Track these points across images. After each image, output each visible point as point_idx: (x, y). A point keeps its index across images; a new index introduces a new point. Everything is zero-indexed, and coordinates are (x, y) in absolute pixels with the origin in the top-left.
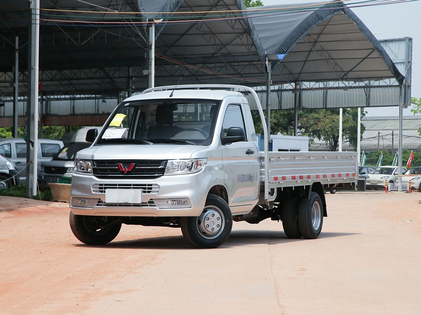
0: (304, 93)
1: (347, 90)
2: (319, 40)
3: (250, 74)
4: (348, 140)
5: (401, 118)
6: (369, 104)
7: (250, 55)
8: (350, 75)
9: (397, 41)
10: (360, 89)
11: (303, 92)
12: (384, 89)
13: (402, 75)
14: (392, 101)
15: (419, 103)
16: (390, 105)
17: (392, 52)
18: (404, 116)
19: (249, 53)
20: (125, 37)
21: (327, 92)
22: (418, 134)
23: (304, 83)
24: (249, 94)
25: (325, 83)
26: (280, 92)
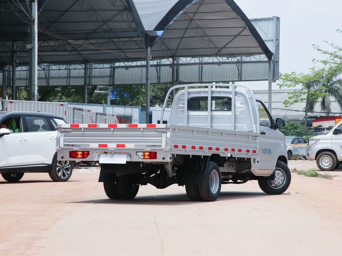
0: (181, 68)
1: (221, 65)
2: (195, 18)
3: (131, 49)
5: (270, 92)
6: (241, 78)
7: (130, 31)
8: (224, 51)
9: (266, 20)
10: (232, 65)
11: (180, 67)
12: (254, 64)
13: (271, 52)
14: (262, 76)
15: (284, 78)
16: (260, 79)
17: (262, 30)
18: (273, 90)
19: (130, 29)
20: (8, 12)
21: (202, 67)
22: (283, 106)
23: (181, 58)
24: (129, 69)
25: (201, 58)
26: (158, 67)
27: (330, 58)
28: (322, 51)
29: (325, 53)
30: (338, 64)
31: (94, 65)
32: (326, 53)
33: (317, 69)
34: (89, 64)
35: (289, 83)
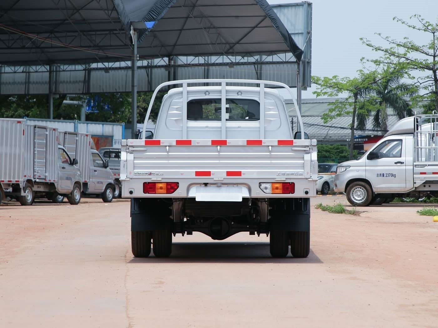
0: (180, 71)
1: (233, 67)
2: (198, 4)
3: (111, 46)
5: (299, 102)
7: (110, 22)
8: (238, 47)
9: (294, 5)
10: (249, 66)
11: (179, 69)
12: (278, 65)
13: (300, 49)
15: (323, 83)
17: (288, 20)
18: (303, 100)
19: (109, 20)
21: (208, 70)
22: (321, 122)
23: (180, 57)
24: (110, 71)
25: (206, 57)
26: (149, 70)
27: (384, 57)
28: (373, 47)
29: (377, 49)
30: (395, 64)
31: (62, 67)
32: (379, 50)
33: (366, 72)
34: (56, 65)
35: (329, 90)
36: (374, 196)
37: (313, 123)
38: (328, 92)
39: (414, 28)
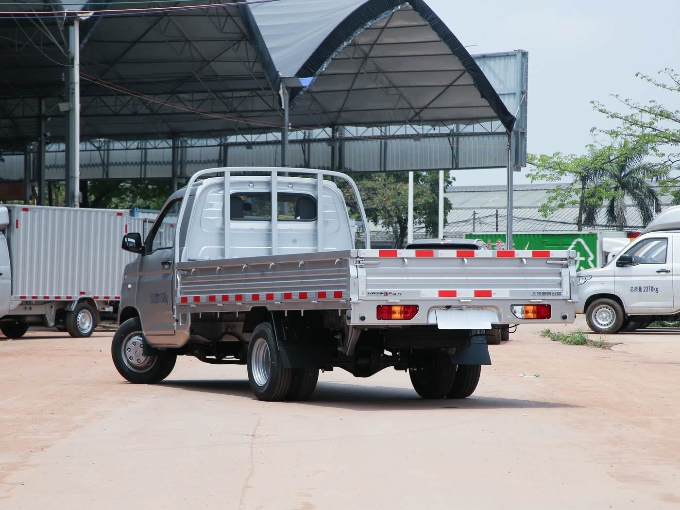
0: (348, 146)
1: (420, 140)
2: (372, 54)
3: (253, 111)
4: (423, 225)
5: (510, 188)
6: (457, 164)
7: (252, 79)
8: (425, 114)
9: (502, 56)
10: (441, 139)
11: (346, 143)
12: (481, 138)
13: (511, 115)
14: (495, 159)
15: (539, 163)
16: (493, 166)
17: (495, 75)
18: (515, 185)
19: (251, 75)
20: (26, 44)
21: (386, 144)
22: (539, 215)
23: (347, 128)
24: (254, 147)
25: (383, 128)
26: (307, 145)
27: (622, 127)
28: (608, 113)
29: (613, 116)
30: (638, 136)
31: (189, 142)
32: (616, 117)
33: (599, 147)
34: (181, 139)
35: (548, 172)
36: (626, 318)
37: (524, 217)
38: (547, 175)
39: (664, 86)
